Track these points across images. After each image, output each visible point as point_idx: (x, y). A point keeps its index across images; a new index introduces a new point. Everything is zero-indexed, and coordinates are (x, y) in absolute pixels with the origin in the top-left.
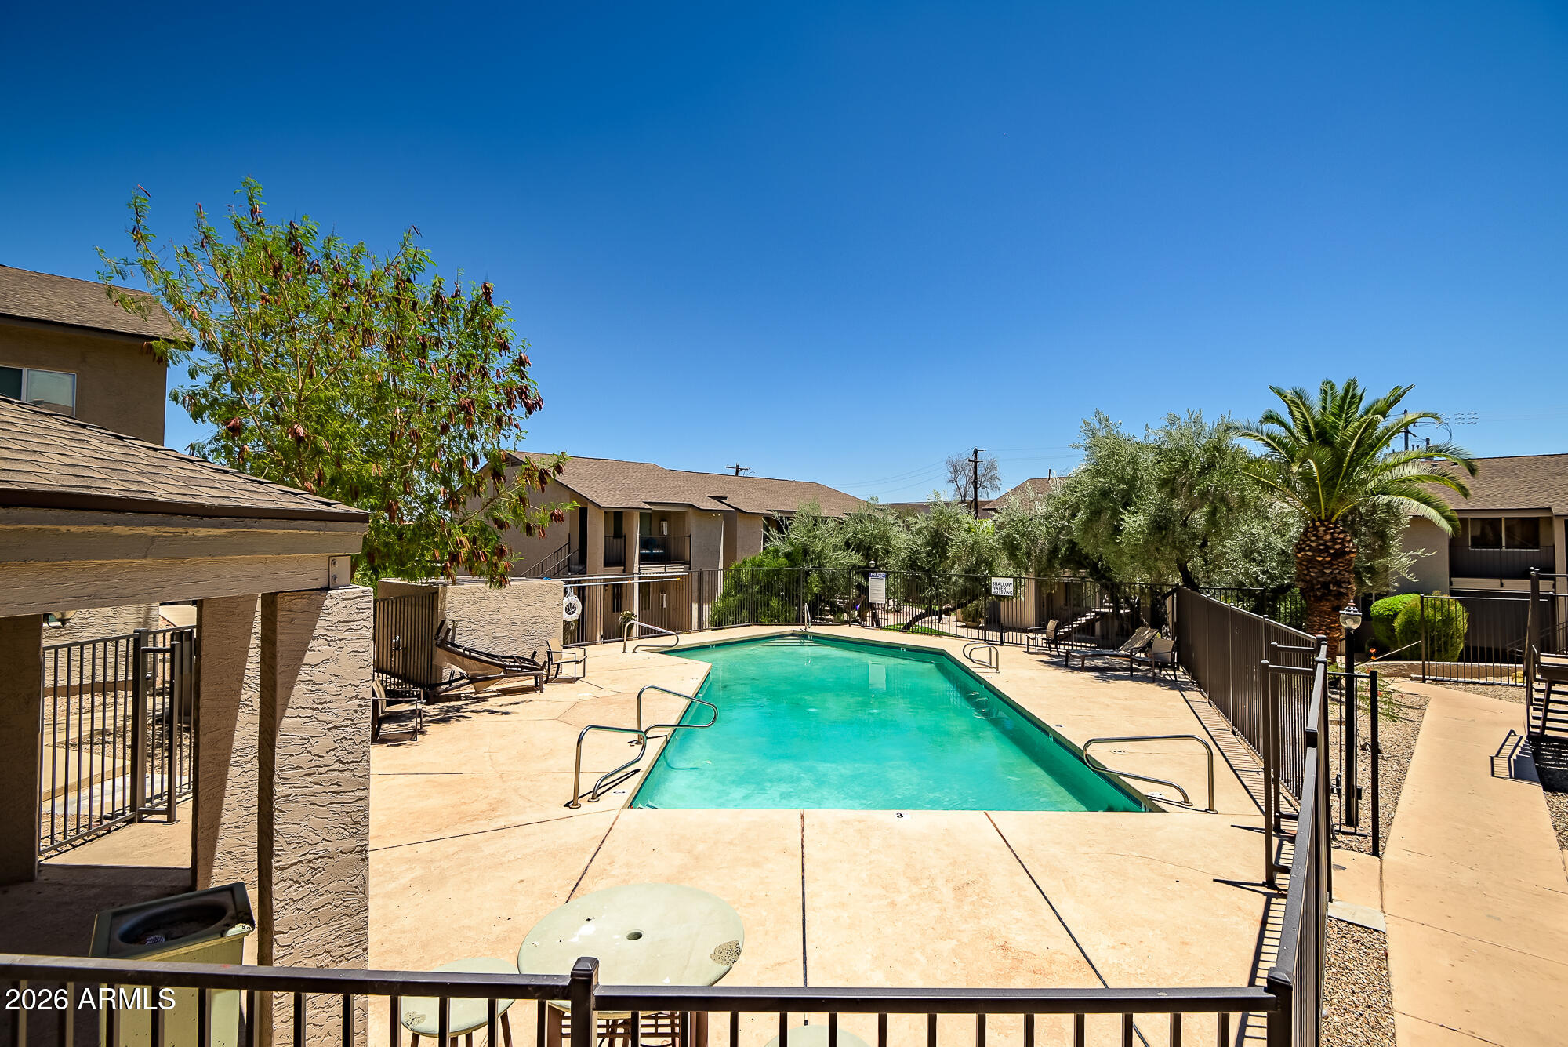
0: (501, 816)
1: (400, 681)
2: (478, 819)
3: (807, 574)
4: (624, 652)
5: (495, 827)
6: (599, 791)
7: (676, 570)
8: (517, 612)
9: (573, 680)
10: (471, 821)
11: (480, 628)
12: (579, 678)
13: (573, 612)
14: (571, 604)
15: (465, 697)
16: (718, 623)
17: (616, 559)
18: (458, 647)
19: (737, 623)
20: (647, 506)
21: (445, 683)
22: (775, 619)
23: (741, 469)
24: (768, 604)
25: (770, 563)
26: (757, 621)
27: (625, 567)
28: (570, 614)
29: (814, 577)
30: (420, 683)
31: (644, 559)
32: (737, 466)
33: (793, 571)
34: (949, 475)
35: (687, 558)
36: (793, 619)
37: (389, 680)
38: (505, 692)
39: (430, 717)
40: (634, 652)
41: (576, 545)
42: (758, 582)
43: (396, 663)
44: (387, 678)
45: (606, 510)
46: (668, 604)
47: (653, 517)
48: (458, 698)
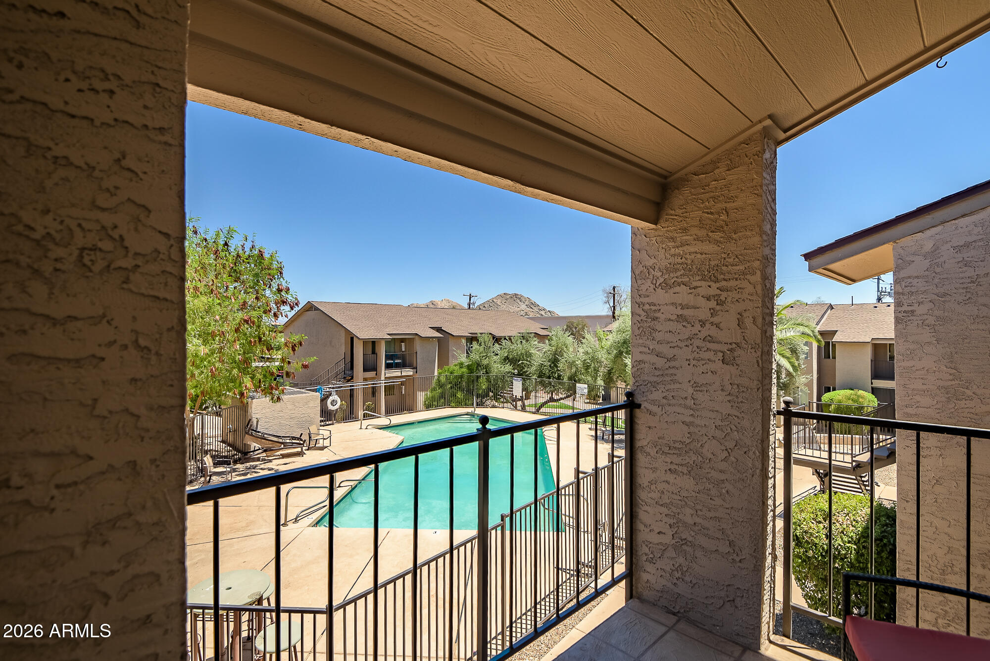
0: (250, 530)
1: (231, 449)
2: (238, 531)
3: (478, 377)
4: (361, 428)
5: (246, 535)
6: (298, 519)
7: (408, 372)
8: (293, 412)
9: (322, 448)
10: (235, 532)
11: (272, 421)
12: (326, 447)
13: (335, 405)
14: (334, 400)
15: (262, 459)
16: (428, 407)
17: (370, 367)
18: (259, 432)
19: (438, 407)
20: (389, 337)
21: (251, 452)
22: (459, 404)
23: (473, 296)
24: (456, 396)
25: (458, 372)
26: (449, 405)
27: (376, 371)
28: (333, 406)
29: (483, 380)
30: (240, 450)
31: (389, 366)
32: (470, 295)
33: (470, 376)
34: (604, 299)
35: (415, 365)
36: (470, 404)
37: (226, 448)
38: (284, 456)
39: (239, 472)
40: (366, 428)
41: (348, 359)
42: (450, 383)
43: (230, 439)
44: (225, 447)
45: (364, 340)
46: (405, 392)
47: (395, 341)
48: (258, 459)
